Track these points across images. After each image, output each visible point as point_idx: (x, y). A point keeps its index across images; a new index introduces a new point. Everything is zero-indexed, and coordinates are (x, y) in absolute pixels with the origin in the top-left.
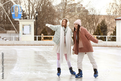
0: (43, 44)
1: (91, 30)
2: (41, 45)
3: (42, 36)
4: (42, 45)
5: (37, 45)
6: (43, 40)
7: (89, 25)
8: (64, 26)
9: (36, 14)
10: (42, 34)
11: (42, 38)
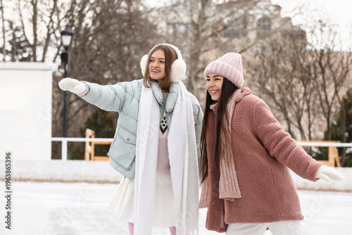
0: (90, 179)
1: (312, 117)
2: (82, 178)
3: (87, 140)
4: (86, 181)
5: (62, 181)
6: (90, 159)
7: (305, 94)
8: (156, 81)
9: (64, 37)
10: (89, 132)
11: (89, 149)
